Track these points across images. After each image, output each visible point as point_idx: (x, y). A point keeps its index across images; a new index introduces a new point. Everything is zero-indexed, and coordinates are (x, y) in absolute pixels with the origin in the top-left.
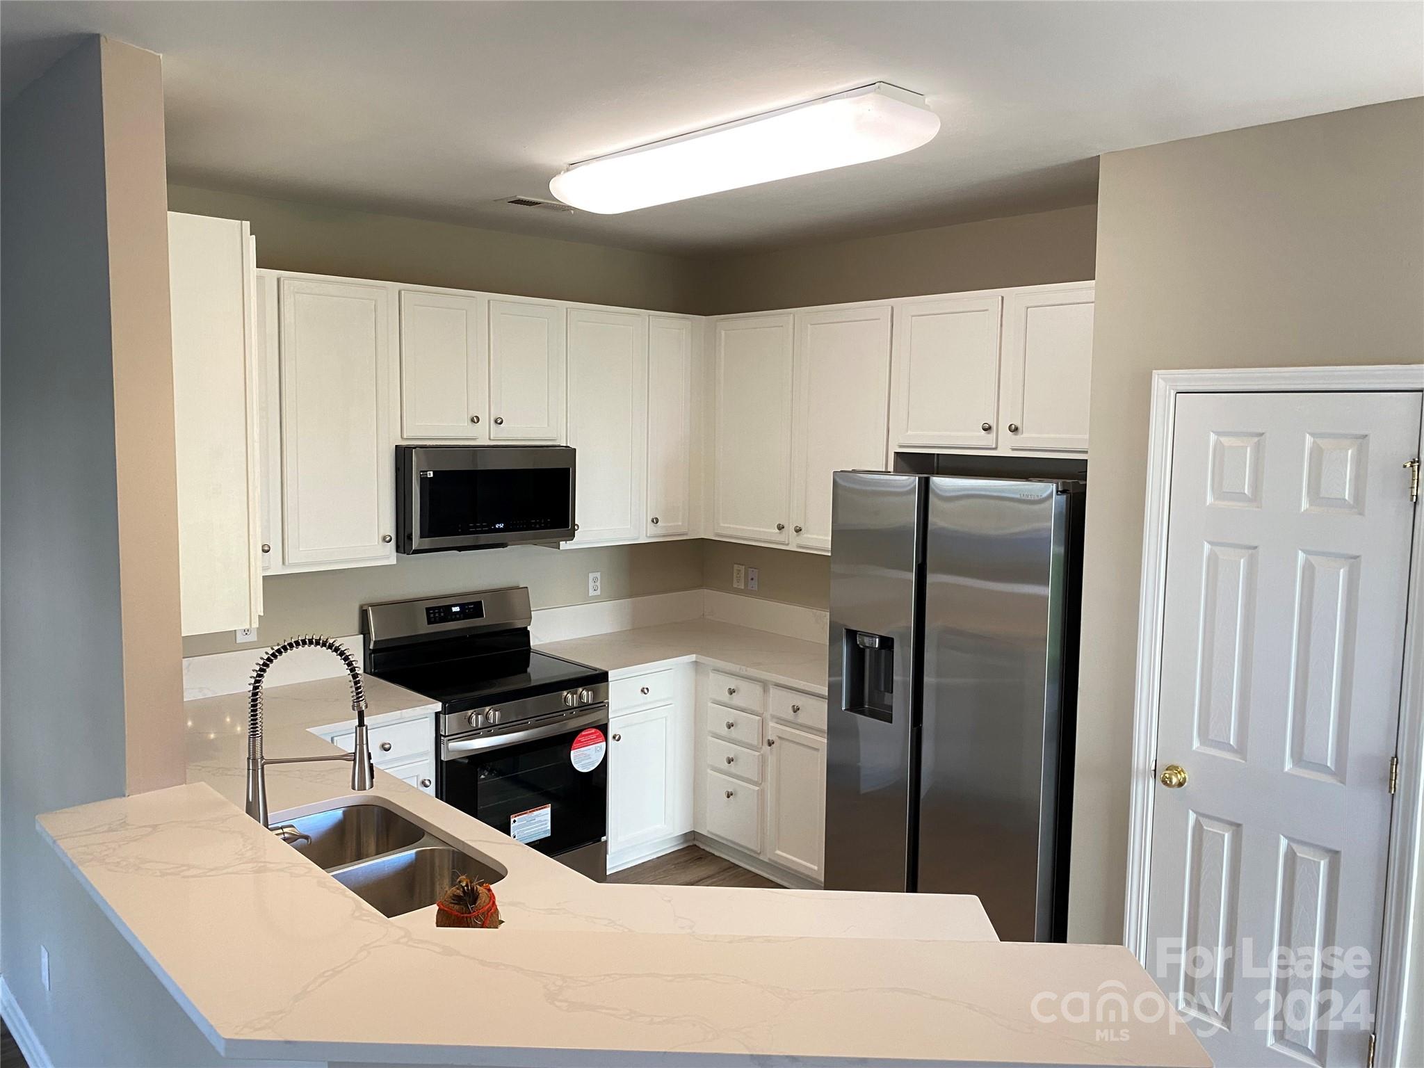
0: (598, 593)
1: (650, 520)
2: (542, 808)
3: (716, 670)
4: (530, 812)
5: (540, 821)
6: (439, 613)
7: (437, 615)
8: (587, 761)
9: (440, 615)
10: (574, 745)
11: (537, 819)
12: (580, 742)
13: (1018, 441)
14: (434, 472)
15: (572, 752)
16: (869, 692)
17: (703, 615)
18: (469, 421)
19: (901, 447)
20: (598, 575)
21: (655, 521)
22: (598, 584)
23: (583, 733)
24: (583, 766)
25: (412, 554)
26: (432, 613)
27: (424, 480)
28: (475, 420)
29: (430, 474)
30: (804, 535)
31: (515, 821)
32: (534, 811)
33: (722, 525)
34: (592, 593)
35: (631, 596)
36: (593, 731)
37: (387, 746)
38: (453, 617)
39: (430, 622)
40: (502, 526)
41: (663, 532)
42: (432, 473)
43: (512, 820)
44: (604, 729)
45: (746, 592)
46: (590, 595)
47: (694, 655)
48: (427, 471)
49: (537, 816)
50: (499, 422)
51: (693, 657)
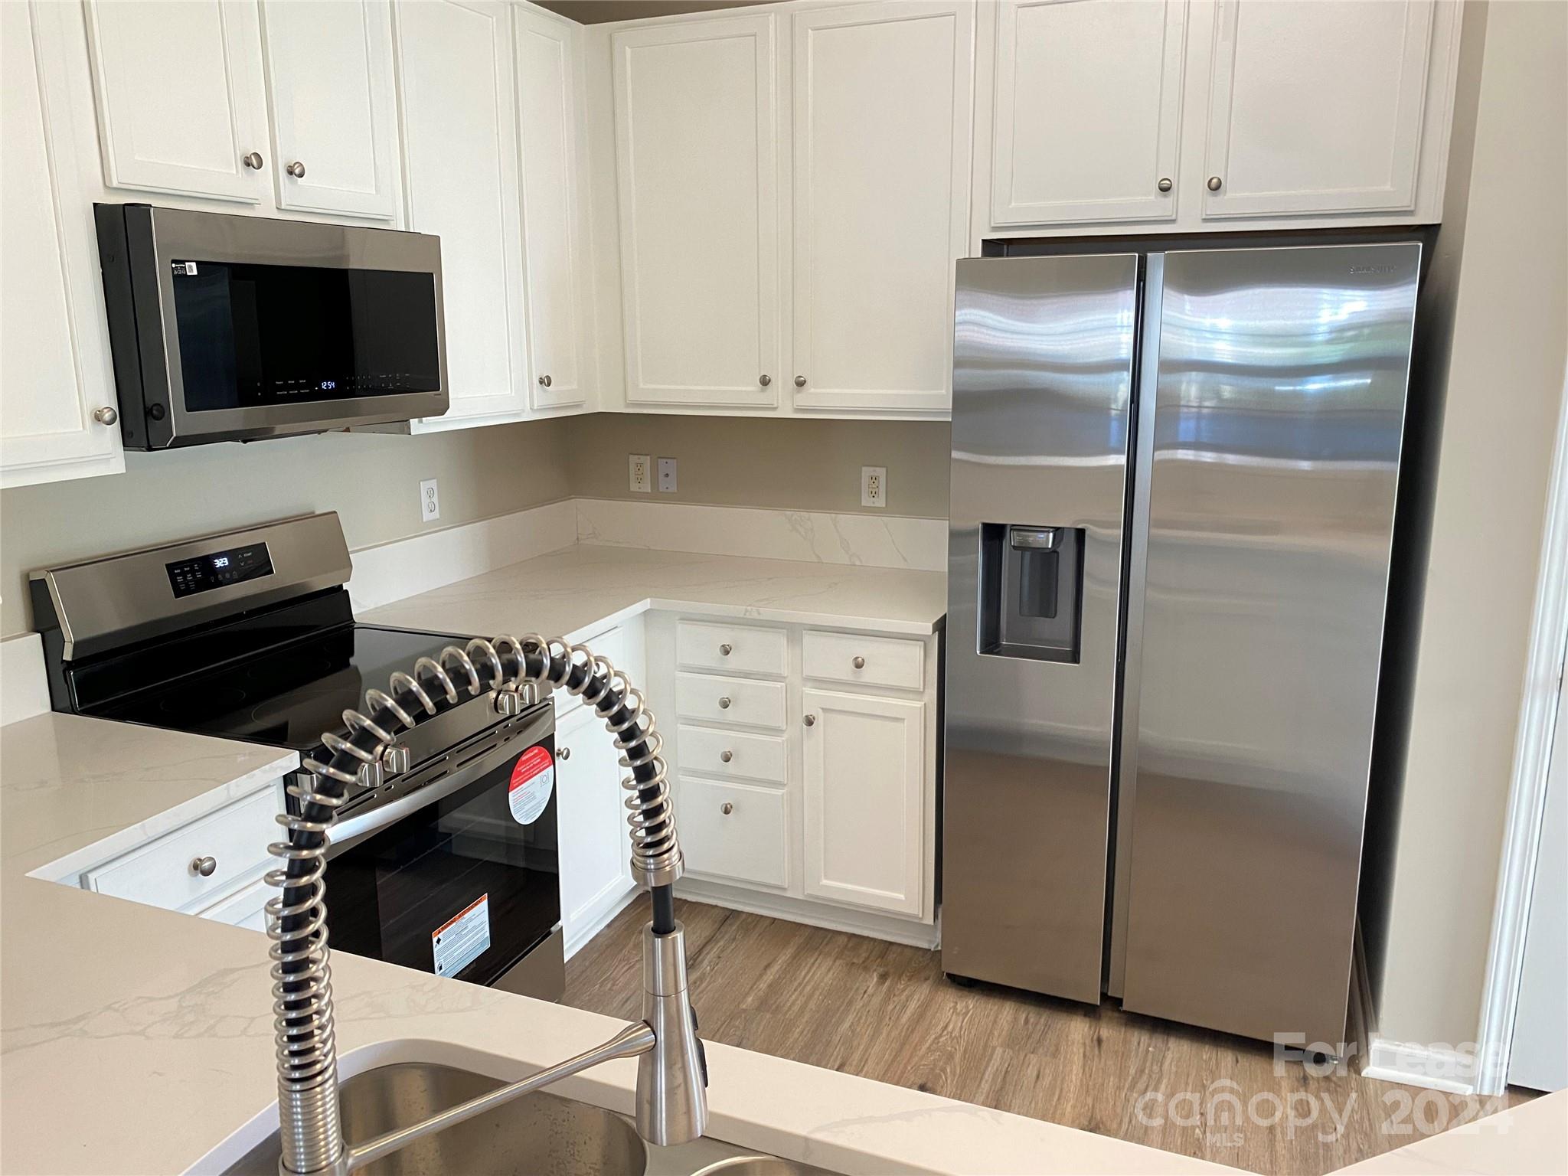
0: (436, 515)
1: (536, 381)
2: (476, 905)
3: (687, 619)
4: (460, 916)
5: (475, 927)
6: (193, 572)
7: (189, 577)
8: (532, 804)
9: (194, 575)
10: (513, 781)
11: (470, 925)
12: (520, 773)
13: (1219, 205)
14: (198, 263)
15: (510, 794)
16: (1008, 623)
17: (578, 539)
18: (240, 164)
19: (995, 229)
20: (433, 484)
21: (546, 381)
22: (435, 499)
23: (524, 758)
24: (527, 817)
25: (171, 447)
26: (179, 575)
27: (181, 280)
28: (252, 162)
29: (192, 269)
30: (810, 389)
31: (438, 941)
32: (463, 914)
33: (641, 386)
34: (427, 516)
35: (480, 518)
36: (536, 751)
37: (207, 865)
38: (220, 577)
39: (178, 593)
40: (331, 385)
41: (552, 401)
42: (194, 265)
43: (435, 940)
44: (548, 743)
45: (656, 496)
46: (424, 520)
47: (649, 600)
48: (183, 262)
49: (471, 920)
50: (297, 171)
51: (645, 605)
